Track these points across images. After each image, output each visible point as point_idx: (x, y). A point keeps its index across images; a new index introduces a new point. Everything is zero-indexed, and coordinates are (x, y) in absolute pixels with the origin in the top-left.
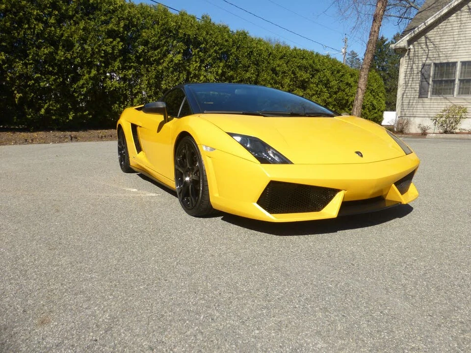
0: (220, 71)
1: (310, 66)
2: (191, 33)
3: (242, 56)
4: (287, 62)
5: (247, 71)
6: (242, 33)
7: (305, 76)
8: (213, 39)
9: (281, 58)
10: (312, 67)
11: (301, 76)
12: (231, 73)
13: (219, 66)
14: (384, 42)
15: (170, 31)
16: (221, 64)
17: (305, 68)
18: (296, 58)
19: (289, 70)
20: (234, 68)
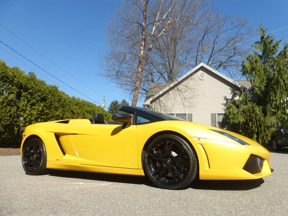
0: (40, 109)
2: (23, 82)
3: (54, 101)
4: (80, 108)
5: (57, 110)
6: (54, 87)
8: (38, 88)
10: (93, 112)
12: (47, 111)
13: (40, 106)
14: (118, 103)
15: (8, 78)
16: (42, 104)
18: (85, 106)
19: (81, 112)
20: (49, 108)
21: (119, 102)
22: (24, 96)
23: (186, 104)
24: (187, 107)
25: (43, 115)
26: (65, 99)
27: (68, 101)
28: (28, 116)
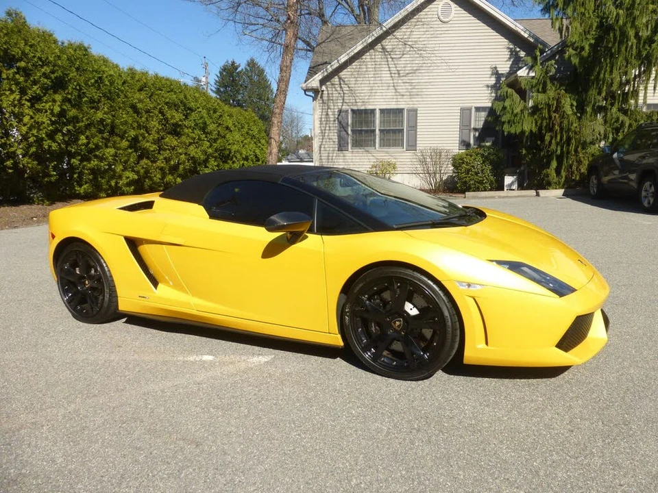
0: (57, 109)
1: (181, 102)
3: (86, 84)
4: (150, 97)
5: (97, 109)
6: (79, 47)
7: (177, 116)
8: (38, 55)
9: (141, 90)
10: (185, 105)
11: (173, 117)
12: (73, 112)
13: (54, 101)
14: (237, 69)
16: (58, 97)
17: (175, 106)
18: (162, 90)
19: (155, 108)
20: (77, 105)
21: (239, 66)
22: (8, 78)
23: (402, 89)
24: (403, 95)
25: (65, 124)
26: (111, 75)
27: (120, 83)
28: (30, 129)
